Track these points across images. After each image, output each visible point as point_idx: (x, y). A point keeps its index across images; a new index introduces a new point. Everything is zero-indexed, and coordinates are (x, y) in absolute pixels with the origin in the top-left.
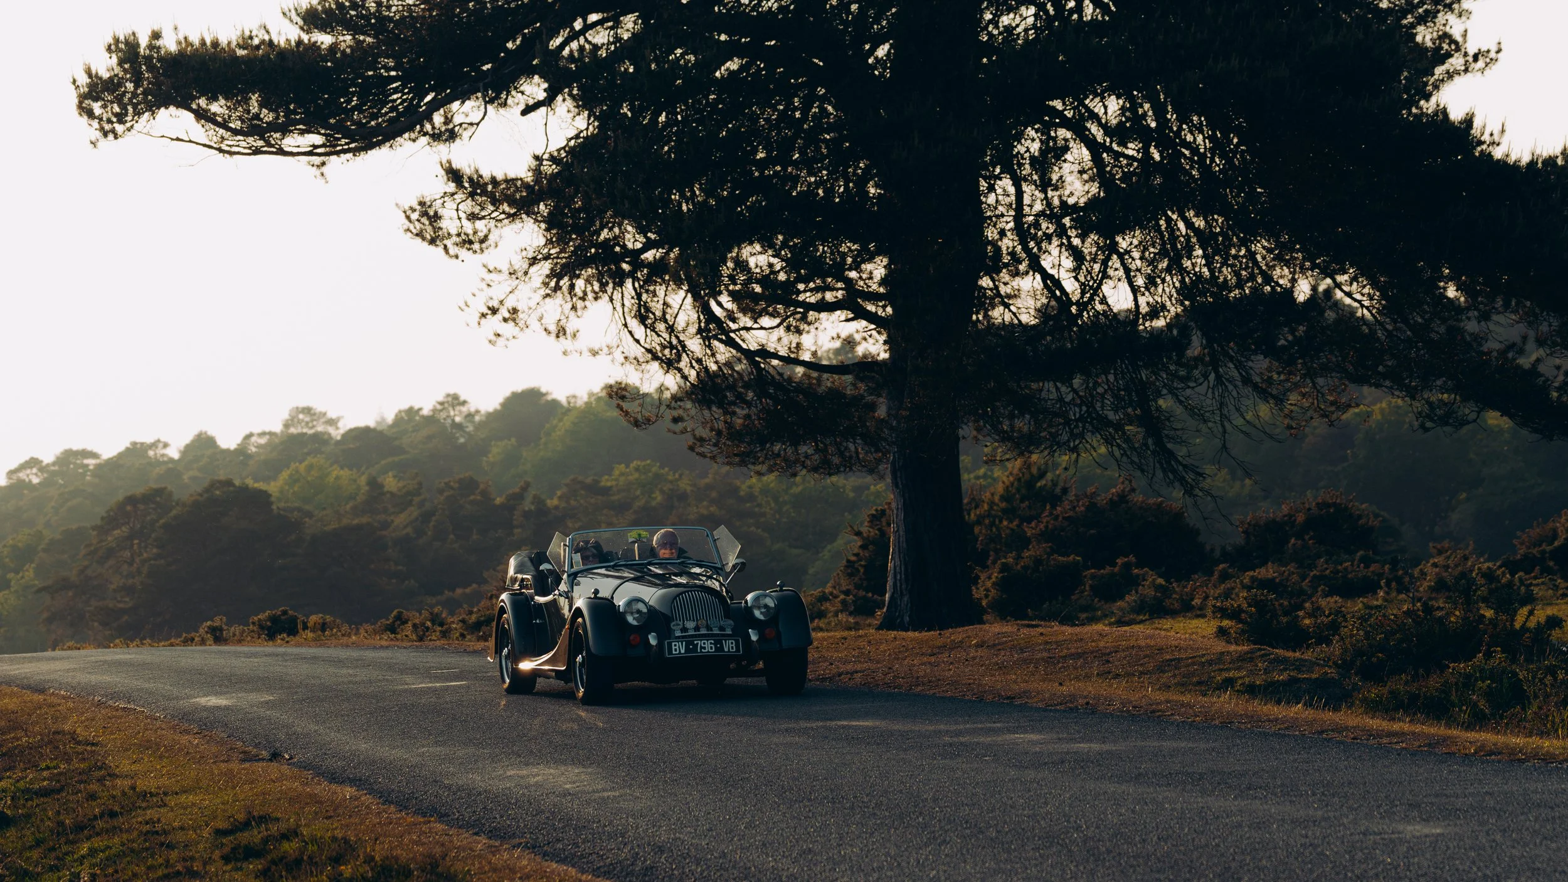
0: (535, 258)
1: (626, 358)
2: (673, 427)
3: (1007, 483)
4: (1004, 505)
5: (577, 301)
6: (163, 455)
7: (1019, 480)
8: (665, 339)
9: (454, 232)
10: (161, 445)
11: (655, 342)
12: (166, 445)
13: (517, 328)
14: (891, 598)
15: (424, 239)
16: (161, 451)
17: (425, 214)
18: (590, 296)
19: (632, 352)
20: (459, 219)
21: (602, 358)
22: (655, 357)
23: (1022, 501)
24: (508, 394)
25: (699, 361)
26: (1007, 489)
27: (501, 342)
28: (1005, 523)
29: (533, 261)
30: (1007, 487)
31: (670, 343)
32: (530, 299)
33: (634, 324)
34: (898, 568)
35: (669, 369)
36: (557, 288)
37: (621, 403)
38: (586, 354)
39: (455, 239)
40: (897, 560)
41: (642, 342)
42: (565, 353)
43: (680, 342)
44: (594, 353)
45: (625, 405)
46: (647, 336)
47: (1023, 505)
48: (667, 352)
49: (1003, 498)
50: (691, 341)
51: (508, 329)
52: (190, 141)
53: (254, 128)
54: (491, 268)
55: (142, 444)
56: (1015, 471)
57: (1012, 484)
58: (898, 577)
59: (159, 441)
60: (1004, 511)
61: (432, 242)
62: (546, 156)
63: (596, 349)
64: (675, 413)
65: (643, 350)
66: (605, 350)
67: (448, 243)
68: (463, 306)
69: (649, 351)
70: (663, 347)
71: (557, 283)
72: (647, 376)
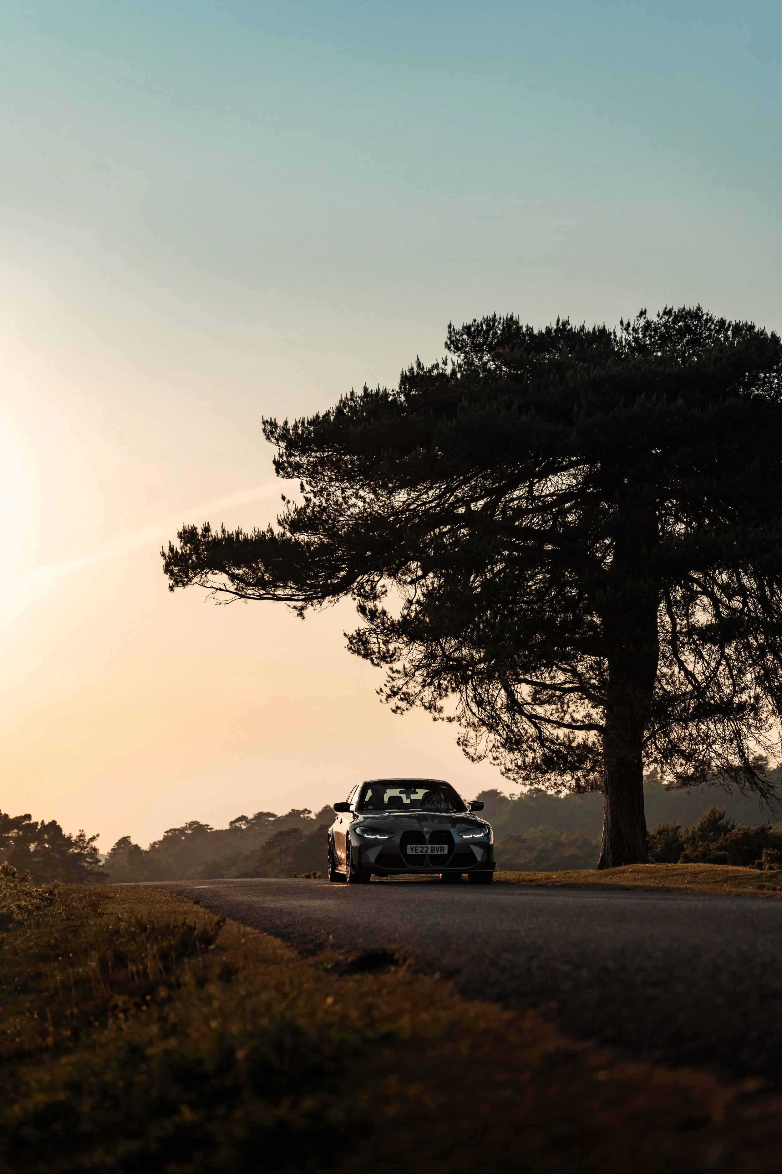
0: (418, 666)
1: (468, 723)
2: (493, 762)
3: (702, 821)
4: (700, 833)
5: (441, 692)
6: (308, 817)
7: (709, 820)
8: (489, 713)
9: (376, 650)
10: (307, 812)
11: (484, 715)
12: (310, 812)
13: (409, 705)
14: (603, 856)
15: (359, 654)
16: (306, 815)
17: (360, 640)
18: (450, 690)
19: (471, 720)
20: (379, 643)
21: (455, 723)
22: (484, 724)
23: (710, 831)
24: (480, 792)
25: (508, 726)
26: (702, 825)
27: (399, 712)
28: (700, 843)
29: (418, 668)
30: (702, 824)
31: (491, 715)
32: (415, 687)
33: (473, 705)
34: (607, 840)
35: (491, 729)
36: (431, 683)
37: (466, 749)
38: (446, 720)
39: (377, 655)
40: (606, 835)
41: (477, 715)
42: (435, 719)
43: (497, 714)
44: (450, 720)
45: (468, 750)
46: (479, 711)
47: (711, 834)
48: (491, 721)
49: (699, 829)
50: (504, 715)
51: (403, 705)
52: (227, 591)
53: (260, 583)
54: (395, 670)
55: (298, 811)
56: (707, 816)
57: (705, 822)
58: (607, 845)
59: (306, 810)
60: (700, 836)
61: (365, 656)
62: (414, 600)
63: (452, 717)
64: (495, 755)
65: (478, 720)
66: (456, 718)
67: (373, 657)
68: (379, 691)
69: (481, 720)
70: (489, 718)
71: (432, 680)
72: (479, 734)
